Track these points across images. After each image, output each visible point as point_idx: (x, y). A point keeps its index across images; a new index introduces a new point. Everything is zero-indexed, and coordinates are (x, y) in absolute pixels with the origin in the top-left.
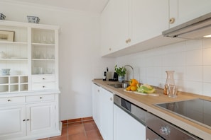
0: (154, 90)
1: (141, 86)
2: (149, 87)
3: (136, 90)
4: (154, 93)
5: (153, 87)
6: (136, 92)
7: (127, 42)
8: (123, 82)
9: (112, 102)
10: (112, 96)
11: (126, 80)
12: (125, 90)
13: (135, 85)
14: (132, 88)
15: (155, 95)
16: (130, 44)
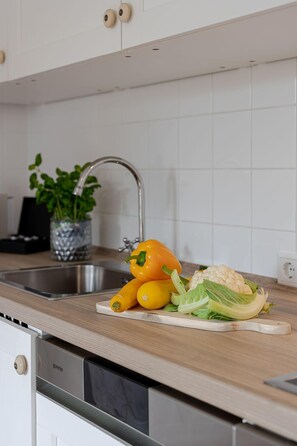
0: (260, 301)
1: (197, 280)
2: (239, 286)
3: (169, 305)
4: (263, 314)
5: (257, 282)
6: (165, 318)
7: (112, 19)
8: (81, 256)
9: (28, 381)
10: (23, 343)
11: (95, 241)
12: (104, 308)
13: (161, 277)
14: (148, 294)
15: (267, 327)
16: (131, 36)
